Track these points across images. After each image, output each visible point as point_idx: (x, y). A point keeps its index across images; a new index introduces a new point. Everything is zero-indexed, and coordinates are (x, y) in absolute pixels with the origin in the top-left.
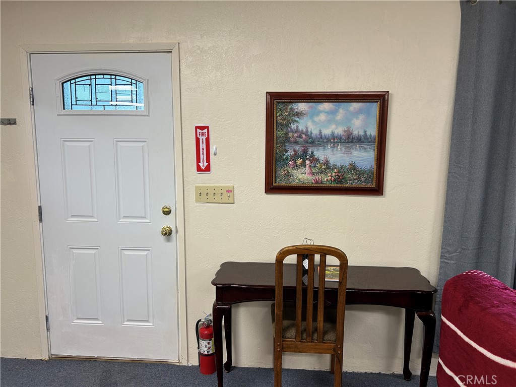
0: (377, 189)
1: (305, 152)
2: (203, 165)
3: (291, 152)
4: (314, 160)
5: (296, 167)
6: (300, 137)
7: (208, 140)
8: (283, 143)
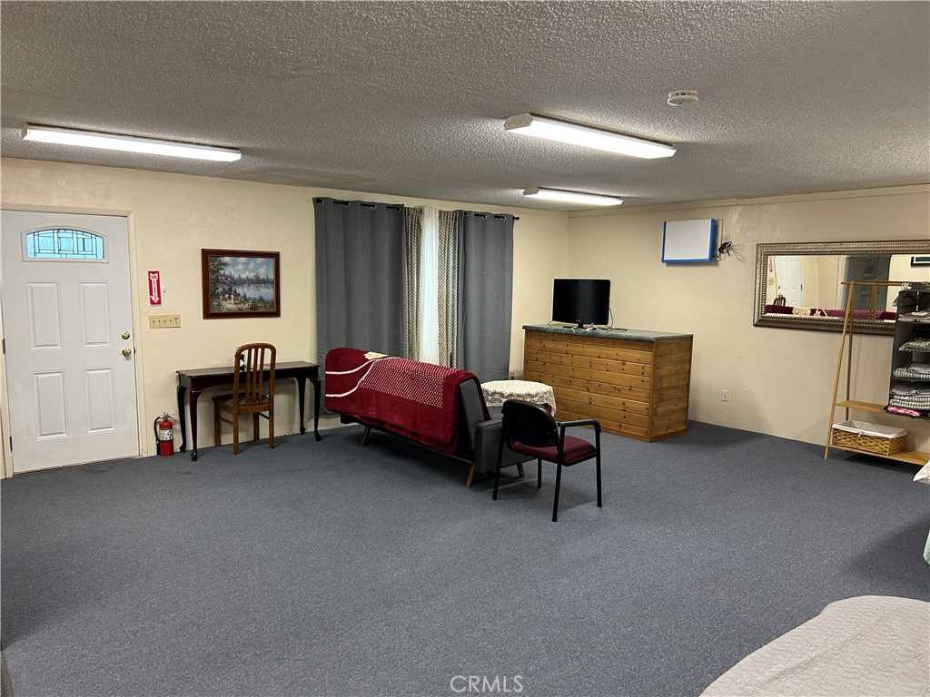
0: (276, 314)
1: (230, 289)
2: (155, 299)
3: (221, 290)
4: (237, 295)
5: (225, 299)
6: (226, 279)
7: (158, 281)
8: (215, 284)
